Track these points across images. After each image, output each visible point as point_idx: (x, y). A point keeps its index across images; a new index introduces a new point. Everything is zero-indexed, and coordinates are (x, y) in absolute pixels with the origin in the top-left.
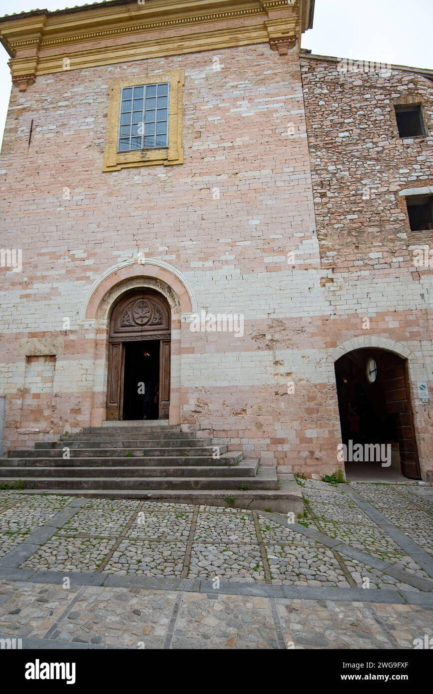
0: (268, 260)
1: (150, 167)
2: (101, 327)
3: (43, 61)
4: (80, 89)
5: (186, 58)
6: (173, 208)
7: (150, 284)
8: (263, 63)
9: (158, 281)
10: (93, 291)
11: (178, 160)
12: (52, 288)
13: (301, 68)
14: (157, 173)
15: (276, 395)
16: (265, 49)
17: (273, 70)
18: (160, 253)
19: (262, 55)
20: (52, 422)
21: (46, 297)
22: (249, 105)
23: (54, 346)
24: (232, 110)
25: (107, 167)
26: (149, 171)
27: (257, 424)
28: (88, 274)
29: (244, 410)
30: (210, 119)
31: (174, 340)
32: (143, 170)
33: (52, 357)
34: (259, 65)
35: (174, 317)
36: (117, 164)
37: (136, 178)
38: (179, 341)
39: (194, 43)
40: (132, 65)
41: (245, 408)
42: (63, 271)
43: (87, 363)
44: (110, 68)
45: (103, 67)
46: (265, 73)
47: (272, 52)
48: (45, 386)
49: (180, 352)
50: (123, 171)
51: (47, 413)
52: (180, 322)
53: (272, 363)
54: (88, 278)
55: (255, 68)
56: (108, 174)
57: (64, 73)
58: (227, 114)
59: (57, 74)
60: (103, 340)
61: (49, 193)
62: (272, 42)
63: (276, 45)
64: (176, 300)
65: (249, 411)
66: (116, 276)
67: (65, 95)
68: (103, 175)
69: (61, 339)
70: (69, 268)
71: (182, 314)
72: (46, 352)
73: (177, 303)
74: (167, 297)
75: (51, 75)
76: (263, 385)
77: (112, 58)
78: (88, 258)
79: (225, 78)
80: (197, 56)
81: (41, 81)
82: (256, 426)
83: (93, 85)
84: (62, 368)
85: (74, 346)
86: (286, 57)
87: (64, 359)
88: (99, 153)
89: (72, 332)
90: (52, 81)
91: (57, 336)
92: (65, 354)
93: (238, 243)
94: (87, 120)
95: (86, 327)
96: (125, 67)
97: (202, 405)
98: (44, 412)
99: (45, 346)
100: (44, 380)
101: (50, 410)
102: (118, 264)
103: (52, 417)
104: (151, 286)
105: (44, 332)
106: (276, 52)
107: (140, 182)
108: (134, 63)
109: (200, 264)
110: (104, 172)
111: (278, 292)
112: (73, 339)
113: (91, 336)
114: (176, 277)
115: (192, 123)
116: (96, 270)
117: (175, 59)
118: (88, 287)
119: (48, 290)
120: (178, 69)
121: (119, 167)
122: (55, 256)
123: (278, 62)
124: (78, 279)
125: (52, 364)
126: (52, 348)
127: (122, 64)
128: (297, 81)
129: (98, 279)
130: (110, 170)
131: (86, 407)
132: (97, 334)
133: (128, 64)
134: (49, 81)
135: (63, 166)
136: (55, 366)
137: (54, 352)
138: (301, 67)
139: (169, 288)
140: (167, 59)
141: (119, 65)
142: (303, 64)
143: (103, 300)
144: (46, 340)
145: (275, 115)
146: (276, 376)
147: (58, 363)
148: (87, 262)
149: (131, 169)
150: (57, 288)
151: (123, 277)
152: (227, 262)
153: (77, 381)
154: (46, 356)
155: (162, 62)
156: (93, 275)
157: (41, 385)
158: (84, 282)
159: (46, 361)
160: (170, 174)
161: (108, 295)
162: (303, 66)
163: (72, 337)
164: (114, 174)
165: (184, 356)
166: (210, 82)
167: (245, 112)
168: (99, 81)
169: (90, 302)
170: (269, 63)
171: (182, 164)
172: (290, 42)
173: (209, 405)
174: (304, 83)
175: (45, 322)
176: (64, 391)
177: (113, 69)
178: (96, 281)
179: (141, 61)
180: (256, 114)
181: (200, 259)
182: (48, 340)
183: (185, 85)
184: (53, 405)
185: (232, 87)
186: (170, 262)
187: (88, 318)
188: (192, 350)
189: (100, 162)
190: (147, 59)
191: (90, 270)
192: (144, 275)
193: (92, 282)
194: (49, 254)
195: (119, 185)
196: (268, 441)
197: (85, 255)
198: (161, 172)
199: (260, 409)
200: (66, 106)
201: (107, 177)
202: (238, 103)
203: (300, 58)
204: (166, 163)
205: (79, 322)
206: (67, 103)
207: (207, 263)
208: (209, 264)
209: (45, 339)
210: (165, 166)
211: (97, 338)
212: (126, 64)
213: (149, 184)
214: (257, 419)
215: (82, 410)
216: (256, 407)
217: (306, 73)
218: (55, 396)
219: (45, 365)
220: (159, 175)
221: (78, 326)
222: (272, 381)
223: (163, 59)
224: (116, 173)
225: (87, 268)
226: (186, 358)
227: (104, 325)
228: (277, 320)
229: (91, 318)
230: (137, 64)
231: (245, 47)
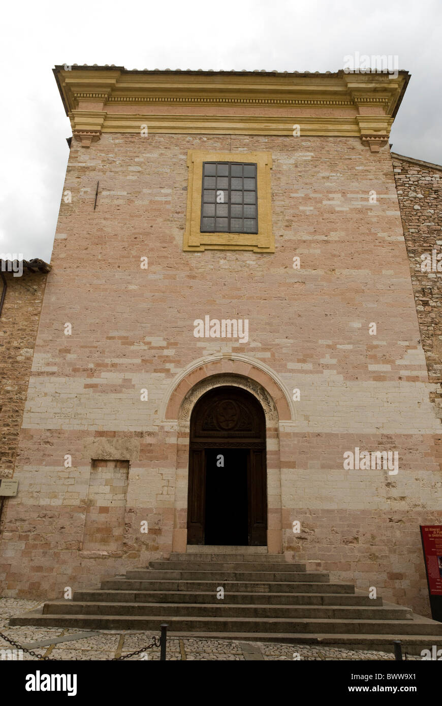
0: (372, 367)
1: (238, 252)
2: (183, 430)
3: (111, 118)
4: (155, 155)
5: (273, 140)
6: (265, 300)
7: (240, 383)
8: (354, 157)
9: (249, 380)
10: (174, 386)
11: (269, 248)
12: (125, 380)
13: (393, 169)
14: (245, 259)
15: (390, 521)
16: (357, 144)
17: (365, 166)
18: (253, 349)
19: (353, 149)
20: (124, 543)
21: (115, 389)
22: (343, 199)
23: (127, 449)
24: (325, 202)
25: (189, 246)
26: (237, 255)
27: (371, 555)
28: (168, 366)
29: (356, 539)
30: (301, 208)
31: (271, 451)
32: (229, 254)
33: (124, 464)
34: (351, 159)
35: (269, 424)
36: (201, 244)
37: (222, 262)
38: (278, 453)
39: (281, 126)
40: (214, 138)
41: (356, 536)
42: (139, 361)
43: (168, 472)
44: (189, 138)
45: (180, 136)
46: (357, 168)
47: (363, 148)
48: (115, 498)
49: (280, 465)
50: (206, 252)
51: (117, 532)
52: (276, 430)
53: (384, 485)
54: (168, 371)
55: (347, 162)
56: (189, 253)
57: (135, 134)
58: (319, 205)
59: (127, 134)
60: (185, 446)
61: (119, 267)
62: (364, 139)
63: (368, 141)
64: (272, 404)
65: (361, 539)
66: (202, 371)
67: (137, 160)
68: (184, 254)
69: (136, 442)
70: (147, 358)
71: (280, 421)
72: (118, 456)
73: (272, 407)
74: (261, 400)
75: (119, 134)
76: (375, 510)
77: (191, 128)
78: (167, 348)
79: (316, 167)
80: (285, 139)
81: (107, 140)
82: (370, 558)
83: (169, 153)
84: (137, 477)
85: (150, 451)
86: (378, 155)
87: (140, 466)
88: (177, 229)
89: (150, 434)
90: (121, 141)
91: (131, 437)
92: (141, 460)
93: (338, 346)
94: (163, 191)
95: (166, 429)
96: (205, 139)
97: (307, 530)
98: (114, 531)
99: (116, 448)
100: (113, 490)
101: (121, 529)
102: (204, 358)
103: (125, 537)
104: (241, 386)
105: (115, 432)
106: (368, 148)
107: (226, 267)
108: (215, 136)
109: (298, 366)
110: (185, 251)
111: (386, 404)
112: (151, 443)
113: (173, 440)
114: (271, 379)
115: (283, 210)
116: (178, 363)
117: (261, 139)
118: (169, 381)
119: (120, 382)
120: (264, 150)
121: (202, 248)
122: (127, 341)
123: (369, 158)
124: (156, 371)
125: (125, 471)
126: (125, 452)
127: (202, 136)
128: (390, 181)
129: (180, 373)
130: (192, 250)
131: (167, 527)
132: (178, 437)
133: (208, 136)
134: (117, 141)
135: (136, 238)
136: (128, 473)
137: (128, 457)
138: (394, 167)
139: (263, 390)
140: (253, 138)
141: (199, 136)
142: (396, 164)
143: (186, 399)
144: (117, 441)
145: (369, 214)
146: (389, 500)
147: (133, 471)
148: (166, 352)
149: (216, 251)
150: (130, 380)
151: (210, 373)
152: (327, 367)
153: (157, 494)
154: (117, 461)
155: (247, 140)
156: (175, 367)
157: (109, 496)
158: (163, 375)
159: (116, 466)
160: (261, 262)
161: (190, 392)
162: (396, 167)
163: (149, 440)
164: (196, 254)
165: (284, 470)
166: (299, 169)
167: (339, 206)
168: (176, 150)
169: (171, 399)
170: (360, 158)
171: (273, 253)
172: (382, 141)
173: (316, 530)
174: (398, 184)
175: (115, 419)
176: (141, 506)
177: (191, 139)
178: (178, 375)
179: (223, 136)
180: (351, 210)
181: (299, 361)
182: (120, 441)
183: (273, 169)
184: (127, 522)
185: (324, 178)
186: (264, 360)
187: (169, 418)
188: (291, 465)
189: (179, 238)
190: (230, 134)
191: (171, 362)
192: (234, 372)
193: (173, 375)
194: (120, 338)
195: (203, 267)
196: (385, 576)
197: (164, 344)
198: (250, 259)
199: (373, 537)
200: (139, 172)
201: (188, 257)
202: (331, 196)
203: (392, 158)
204: (256, 250)
205: (158, 422)
206: (139, 169)
207: (305, 365)
208: (308, 366)
209: (115, 439)
210: (255, 253)
211: (179, 443)
212: (206, 136)
213: (237, 270)
214: (370, 549)
215: (163, 530)
216: (368, 536)
217: (399, 174)
218: (129, 512)
219: (115, 472)
220: (248, 262)
221: (157, 427)
222: (386, 506)
223: (248, 137)
224: (199, 254)
225: (167, 360)
226: (287, 474)
227: (186, 427)
228: (388, 437)
229: (172, 418)
230: (219, 138)
231: (335, 138)
